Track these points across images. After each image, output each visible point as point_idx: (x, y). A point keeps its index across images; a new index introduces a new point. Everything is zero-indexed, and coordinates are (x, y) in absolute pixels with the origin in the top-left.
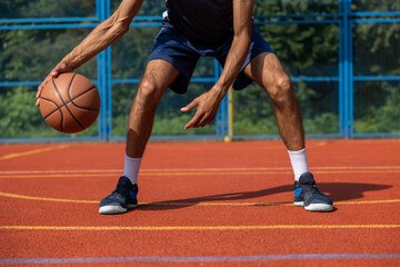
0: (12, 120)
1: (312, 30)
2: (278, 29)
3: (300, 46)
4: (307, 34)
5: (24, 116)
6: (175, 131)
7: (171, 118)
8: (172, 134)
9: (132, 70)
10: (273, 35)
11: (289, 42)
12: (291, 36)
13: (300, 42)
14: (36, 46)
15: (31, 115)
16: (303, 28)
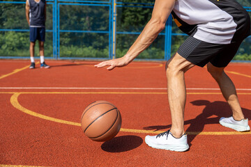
0: (8, 46)
1: (148, 10)
2: (133, 9)
3: (143, 17)
4: (146, 12)
5: (14, 44)
6: (86, 55)
7: (83, 47)
8: (85, 57)
9: (66, 25)
10: (131, 11)
11: (138, 15)
12: (139, 12)
13: (143, 15)
14: (18, 11)
15: (17, 44)
16: (144, 9)
